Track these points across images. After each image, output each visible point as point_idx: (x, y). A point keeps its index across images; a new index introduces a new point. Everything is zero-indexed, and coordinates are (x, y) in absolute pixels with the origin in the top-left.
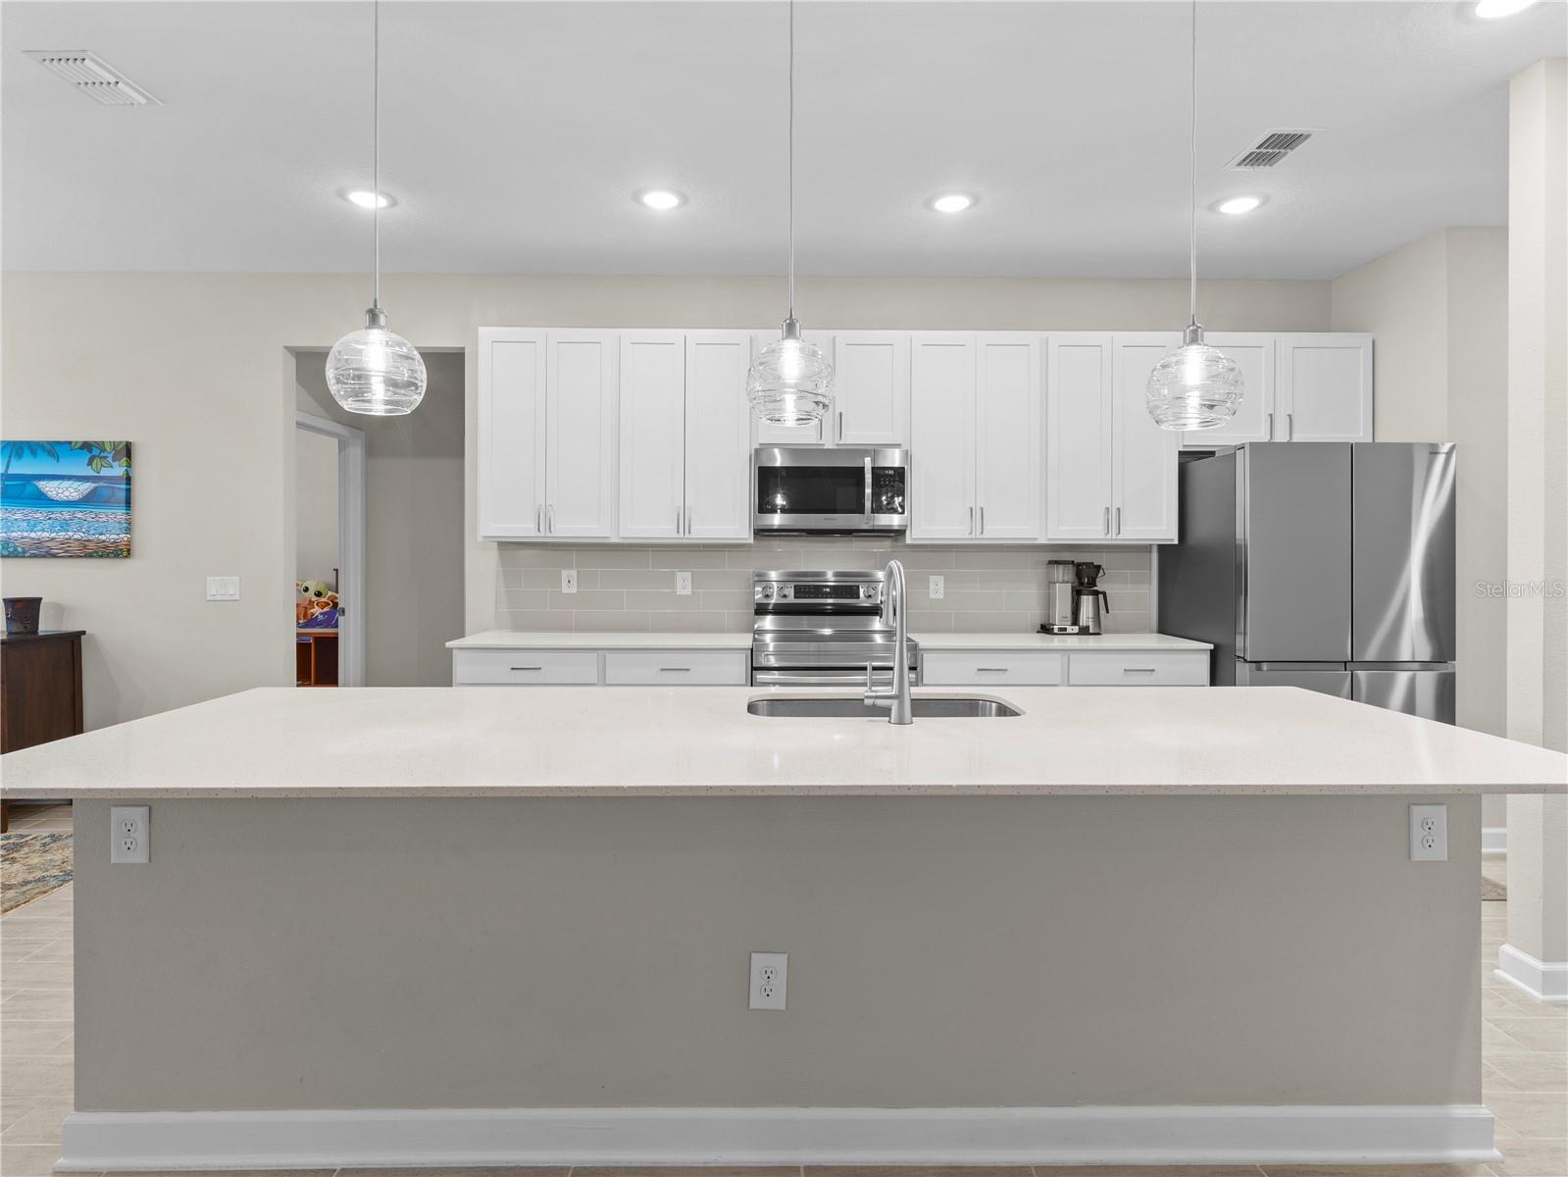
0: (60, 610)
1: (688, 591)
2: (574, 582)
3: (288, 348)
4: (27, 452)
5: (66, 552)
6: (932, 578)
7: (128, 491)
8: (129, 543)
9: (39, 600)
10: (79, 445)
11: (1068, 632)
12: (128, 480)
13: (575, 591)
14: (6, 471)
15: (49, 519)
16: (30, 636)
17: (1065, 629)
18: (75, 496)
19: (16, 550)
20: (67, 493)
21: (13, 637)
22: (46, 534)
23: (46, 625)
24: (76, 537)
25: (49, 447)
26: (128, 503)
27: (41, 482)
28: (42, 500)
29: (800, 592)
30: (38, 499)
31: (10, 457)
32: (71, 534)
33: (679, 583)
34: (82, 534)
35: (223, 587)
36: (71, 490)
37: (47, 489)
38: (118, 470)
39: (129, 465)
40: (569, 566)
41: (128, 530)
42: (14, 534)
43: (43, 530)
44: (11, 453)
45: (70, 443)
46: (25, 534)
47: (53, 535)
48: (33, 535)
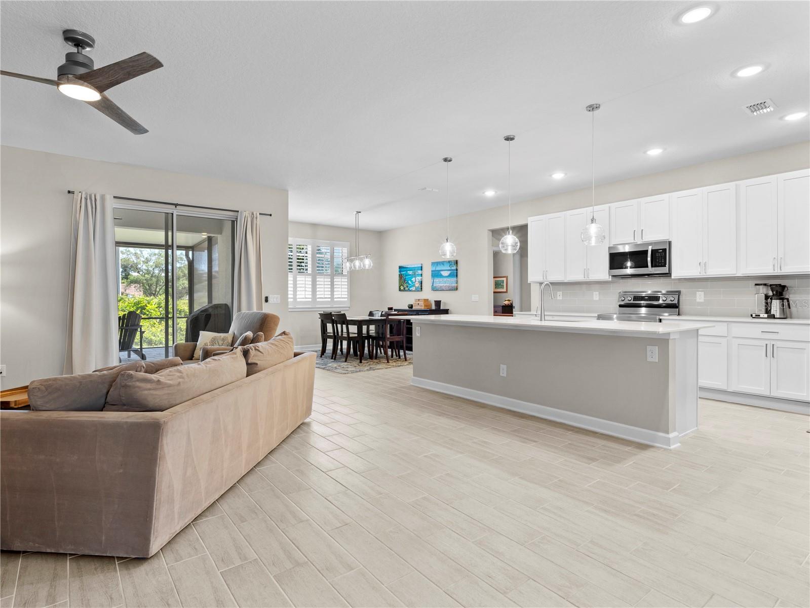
0: (445, 303)
1: (598, 299)
2: (561, 296)
3: (489, 230)
4: (439, 264)
6: (698, 293)
7: (457, 273)
8: (457, 286)
9: (440, 301)
10: (447, 262)
11: (761, 317)
12: (457, 270)
13: (561, 299)
15: (443, 281)
17: (759, 316)
19: (437, 289)
20: (446, 274)
25: (442, 263)
26: (457, 276)
28: (442, 276)
29: (635, 299)
32: (446, 284)
33: (594, 296)
34: (449, 285)
35: (475, 298)
37: (442, 273)
38: (454, 268)
39: (457, 266)
40: (560, 291)
41: (457, 283)
46: (439, 285)
47: (443, 285)
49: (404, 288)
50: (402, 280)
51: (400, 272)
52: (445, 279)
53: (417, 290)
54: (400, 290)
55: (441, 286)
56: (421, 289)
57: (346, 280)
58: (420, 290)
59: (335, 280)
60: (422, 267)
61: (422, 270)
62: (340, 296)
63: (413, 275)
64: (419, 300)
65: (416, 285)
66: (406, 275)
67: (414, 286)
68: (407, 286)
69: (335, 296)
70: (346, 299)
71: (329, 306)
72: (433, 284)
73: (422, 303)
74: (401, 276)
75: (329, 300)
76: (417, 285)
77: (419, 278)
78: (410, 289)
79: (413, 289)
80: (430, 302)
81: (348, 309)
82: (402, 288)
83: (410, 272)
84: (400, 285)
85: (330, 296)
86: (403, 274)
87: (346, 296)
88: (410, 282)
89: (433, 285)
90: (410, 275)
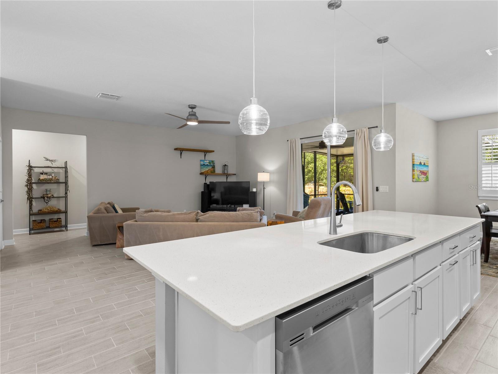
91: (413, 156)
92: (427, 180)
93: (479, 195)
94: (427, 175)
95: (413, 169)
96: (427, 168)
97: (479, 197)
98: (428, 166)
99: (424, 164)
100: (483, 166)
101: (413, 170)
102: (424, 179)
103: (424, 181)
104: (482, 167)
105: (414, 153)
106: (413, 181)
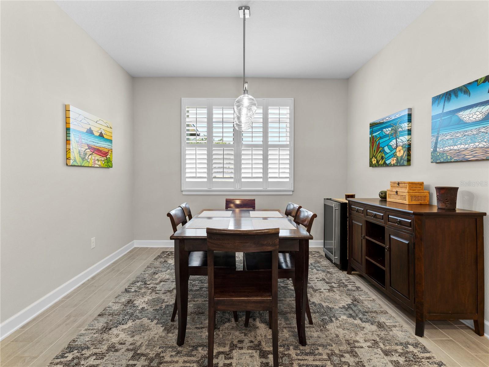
4: (453, 96)
5: (474, 157)
9: (456, 189)
10: (483, 80)
14: (443, 111)
15: (464, 136)
16: (451, 213)
18: (480, 117)
19: (447, 158)
20: (475, 116)
21: (440, 211)
22: (462, 146)
23: (461, 206)
24: (480, 145)
25: (464, 88)
27: (460, 113)
28: (462, 124)
30: (458, 124)
31: (445, 102)
32: (477, 144)
34: (484, 143)
36: (478, 113)
37: (463, 117)
42: (446, 148)
43: (461, 144)
44: (445, 100)
45: (477, 81)
46: (452, 148)
47: (467, 146)
48: (456, 148)
49: (378, 162)
50: (375, 148)
51: (371, 133)
52: (474, 130)
53: (399, 164)
54: (371, 165)
55: (459, 151)
56: (409, 160)
57: (288, 152)
58: (406, 163)
59: (270, 152)
60: (410, 115)
61: (410, 120)
62: (277, 175)
63: (392, 135)
64: (399, 184)
65: (398, 154)
66: (381, 138)
67: (394, 155)
68: (382, 158)
69: (270, 175)
70: (288, 180)
71: (261, 189)
72: (436, 147)
73: (404, 191)
74: (372, 141)
75: (261, 180)
76: (401, 153)
77: (404, 139)
78: (388, 162)
79: (393, 161)
80: (428, 188)
81: (291, 193)
82: (374, 162)
83: (388, 131)
84: (372, 156)
85: (261, 175)
86: (376, 136)
87: (288, 175)
88: (387, 149)
89: (435, 150)
90: (387, 136)
91: (67, 110)
92: (109, 165)
93: (182, 189)
94: (108, 156)
95: (68, 138)
96: (109, 144)
97: (182, 191)
98: (111, 141)
99: (101, 135)
100: (187, 148)
101: (67, 140)
102: (99, 163)
103: (100, 167)
104: (186, 150)
105: (69, 105)
106: (67, 164)
